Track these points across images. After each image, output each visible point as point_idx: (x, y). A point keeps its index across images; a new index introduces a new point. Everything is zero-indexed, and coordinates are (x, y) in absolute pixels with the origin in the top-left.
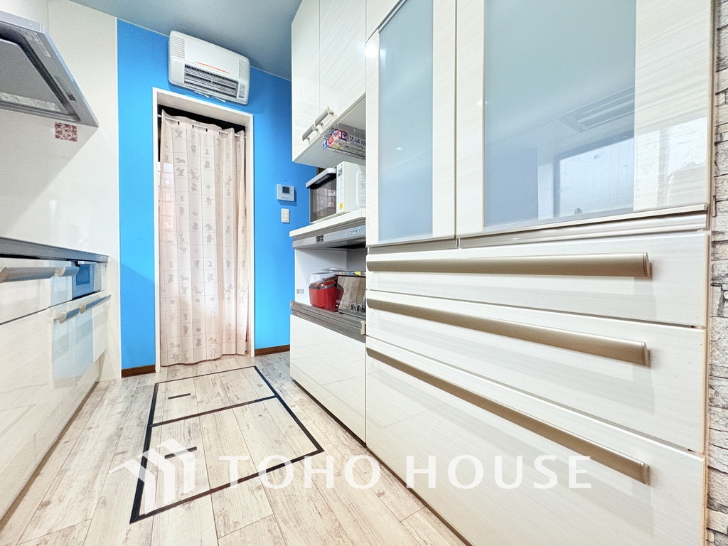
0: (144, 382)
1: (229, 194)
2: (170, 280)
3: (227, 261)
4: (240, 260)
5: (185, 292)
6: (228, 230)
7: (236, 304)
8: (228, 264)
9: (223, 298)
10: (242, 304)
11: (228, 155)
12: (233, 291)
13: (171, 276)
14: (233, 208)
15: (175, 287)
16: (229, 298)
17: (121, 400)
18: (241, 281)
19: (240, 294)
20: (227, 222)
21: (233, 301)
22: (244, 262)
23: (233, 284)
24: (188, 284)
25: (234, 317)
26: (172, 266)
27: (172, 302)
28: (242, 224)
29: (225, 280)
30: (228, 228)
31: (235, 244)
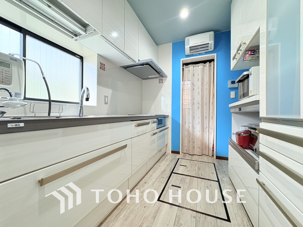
0: (176, 157)
1: (207, 89)
2: (185, 123)
3: (206, 116)
4: (211, 116)
5: (189, 128)
6: (206, 104)
7: (209, 135)
8: (206, 117)
9: (204, 131)
10: (211, 135)
11: (206, 73)
12: (207, 129)
13: (186, 122)
14: (208, 94)
15: (187, 126)
16: (206, 132)
17: (169, 160)
18: (211, 125)
19: (211, 131)
20: (206, 101)
21: (208, 133)
22: (212, 117)
23: (208, 126)
24: (191, 125)
25: (208, 140)
26: (186, 118)
27: (186, 131)
28: (212, 101)
29: (205, 124)
30: (206, 103)
31: (209, 110)
